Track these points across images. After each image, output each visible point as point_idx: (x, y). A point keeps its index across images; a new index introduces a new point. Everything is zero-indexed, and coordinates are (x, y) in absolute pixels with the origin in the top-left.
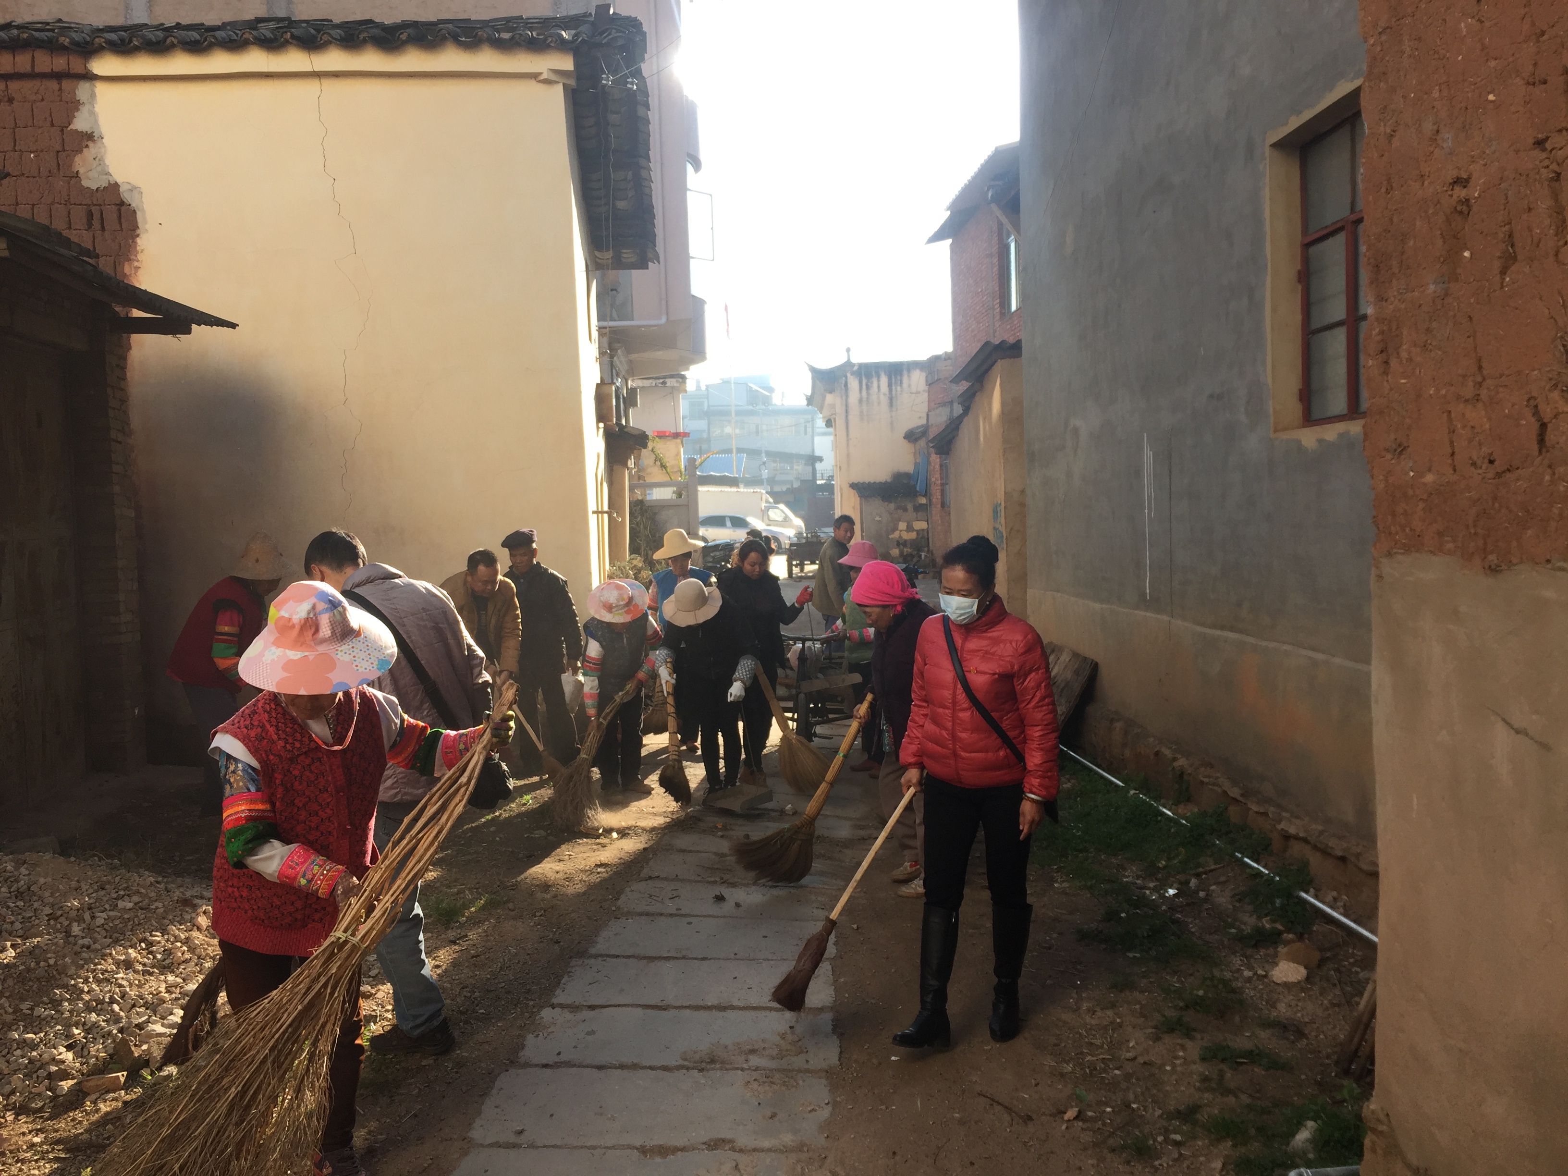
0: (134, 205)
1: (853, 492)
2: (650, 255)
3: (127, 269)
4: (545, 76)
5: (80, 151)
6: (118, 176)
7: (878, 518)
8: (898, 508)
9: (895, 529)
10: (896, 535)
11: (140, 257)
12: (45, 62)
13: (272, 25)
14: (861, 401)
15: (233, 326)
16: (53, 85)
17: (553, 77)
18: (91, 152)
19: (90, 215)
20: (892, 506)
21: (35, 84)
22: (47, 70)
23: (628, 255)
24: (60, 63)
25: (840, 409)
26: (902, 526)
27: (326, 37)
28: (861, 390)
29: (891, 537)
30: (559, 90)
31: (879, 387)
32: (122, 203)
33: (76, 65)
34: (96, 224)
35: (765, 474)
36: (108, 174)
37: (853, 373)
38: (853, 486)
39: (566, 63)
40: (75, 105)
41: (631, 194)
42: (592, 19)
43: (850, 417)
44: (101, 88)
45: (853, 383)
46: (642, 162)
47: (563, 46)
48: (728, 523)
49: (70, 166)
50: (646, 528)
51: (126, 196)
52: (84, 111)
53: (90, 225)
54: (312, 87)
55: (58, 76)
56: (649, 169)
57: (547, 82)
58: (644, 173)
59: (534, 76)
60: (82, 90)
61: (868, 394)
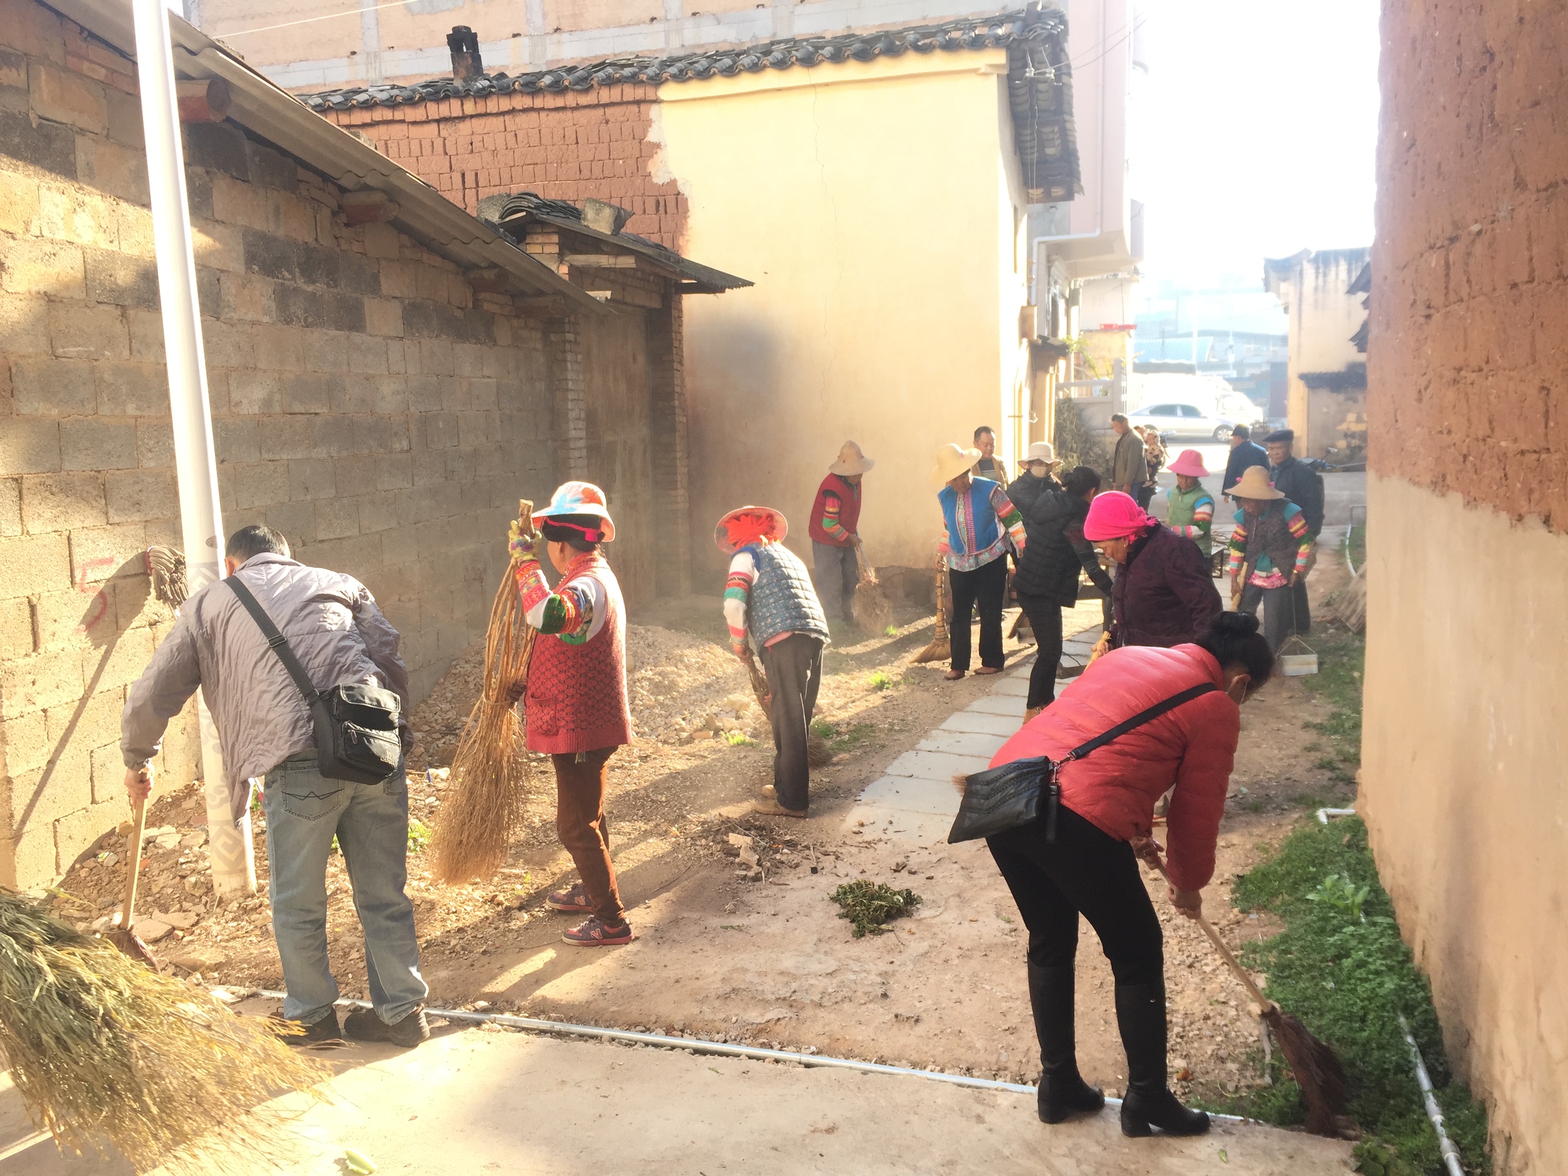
0: (686, 195)
1: (1301, 383)
2: (1076, 187)
3: (681, 242)
4: (983, 70)
5: (651, 156)
6: (676, 174)
7: (1325, 410)
8: (1348, 399)
9: (1343, 420)
10: (1343, 427)
11: (689, 232)
12: (630, 92)
13: (783, 46)
14: (1316, 289)
15: (751, 284)
16: (635, 108)
17: (989, 70)
18: (660, 155)
19: (658, 202)
20: (1341, 397)
21: (623, 108)
22: (631, 99)
23: (1057, 191)
24: (639, 93)
25: (1293, 299)
26: (1351, 417)
27: (820, 58)
28: (1317, 278)
29: (1339, 428)
30: (993, 80)
31: (1337, 274)
32: (679, 194)
33: (650, 93)
34: (662, 209)
35: (1231, 358)
36: (670, 172)
37: (1309, 261)
38: (1302, 377)
39: (1000, 57)
40: (647, 123)
41: (1058, 142)
42: (1023, 15)
43: (1304, 307)
44: (665, 108)
45: (1309, 271)
46: (1066, 117)
47: (998, 42)
48: (1179, 412)
49: (645, 168)
50: (1071, 423)
51: (681, 188)
52: (655, 126)
53: (657, 210)
54: (809, 97)
55: (638, 102)
56: (1072, 122)
57: (985, 74)
58: (1068, 126)
59: (975, 71)
60: (654, 111)
61: (1325, 282)
